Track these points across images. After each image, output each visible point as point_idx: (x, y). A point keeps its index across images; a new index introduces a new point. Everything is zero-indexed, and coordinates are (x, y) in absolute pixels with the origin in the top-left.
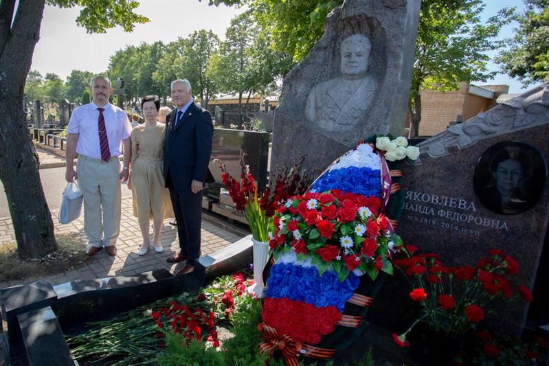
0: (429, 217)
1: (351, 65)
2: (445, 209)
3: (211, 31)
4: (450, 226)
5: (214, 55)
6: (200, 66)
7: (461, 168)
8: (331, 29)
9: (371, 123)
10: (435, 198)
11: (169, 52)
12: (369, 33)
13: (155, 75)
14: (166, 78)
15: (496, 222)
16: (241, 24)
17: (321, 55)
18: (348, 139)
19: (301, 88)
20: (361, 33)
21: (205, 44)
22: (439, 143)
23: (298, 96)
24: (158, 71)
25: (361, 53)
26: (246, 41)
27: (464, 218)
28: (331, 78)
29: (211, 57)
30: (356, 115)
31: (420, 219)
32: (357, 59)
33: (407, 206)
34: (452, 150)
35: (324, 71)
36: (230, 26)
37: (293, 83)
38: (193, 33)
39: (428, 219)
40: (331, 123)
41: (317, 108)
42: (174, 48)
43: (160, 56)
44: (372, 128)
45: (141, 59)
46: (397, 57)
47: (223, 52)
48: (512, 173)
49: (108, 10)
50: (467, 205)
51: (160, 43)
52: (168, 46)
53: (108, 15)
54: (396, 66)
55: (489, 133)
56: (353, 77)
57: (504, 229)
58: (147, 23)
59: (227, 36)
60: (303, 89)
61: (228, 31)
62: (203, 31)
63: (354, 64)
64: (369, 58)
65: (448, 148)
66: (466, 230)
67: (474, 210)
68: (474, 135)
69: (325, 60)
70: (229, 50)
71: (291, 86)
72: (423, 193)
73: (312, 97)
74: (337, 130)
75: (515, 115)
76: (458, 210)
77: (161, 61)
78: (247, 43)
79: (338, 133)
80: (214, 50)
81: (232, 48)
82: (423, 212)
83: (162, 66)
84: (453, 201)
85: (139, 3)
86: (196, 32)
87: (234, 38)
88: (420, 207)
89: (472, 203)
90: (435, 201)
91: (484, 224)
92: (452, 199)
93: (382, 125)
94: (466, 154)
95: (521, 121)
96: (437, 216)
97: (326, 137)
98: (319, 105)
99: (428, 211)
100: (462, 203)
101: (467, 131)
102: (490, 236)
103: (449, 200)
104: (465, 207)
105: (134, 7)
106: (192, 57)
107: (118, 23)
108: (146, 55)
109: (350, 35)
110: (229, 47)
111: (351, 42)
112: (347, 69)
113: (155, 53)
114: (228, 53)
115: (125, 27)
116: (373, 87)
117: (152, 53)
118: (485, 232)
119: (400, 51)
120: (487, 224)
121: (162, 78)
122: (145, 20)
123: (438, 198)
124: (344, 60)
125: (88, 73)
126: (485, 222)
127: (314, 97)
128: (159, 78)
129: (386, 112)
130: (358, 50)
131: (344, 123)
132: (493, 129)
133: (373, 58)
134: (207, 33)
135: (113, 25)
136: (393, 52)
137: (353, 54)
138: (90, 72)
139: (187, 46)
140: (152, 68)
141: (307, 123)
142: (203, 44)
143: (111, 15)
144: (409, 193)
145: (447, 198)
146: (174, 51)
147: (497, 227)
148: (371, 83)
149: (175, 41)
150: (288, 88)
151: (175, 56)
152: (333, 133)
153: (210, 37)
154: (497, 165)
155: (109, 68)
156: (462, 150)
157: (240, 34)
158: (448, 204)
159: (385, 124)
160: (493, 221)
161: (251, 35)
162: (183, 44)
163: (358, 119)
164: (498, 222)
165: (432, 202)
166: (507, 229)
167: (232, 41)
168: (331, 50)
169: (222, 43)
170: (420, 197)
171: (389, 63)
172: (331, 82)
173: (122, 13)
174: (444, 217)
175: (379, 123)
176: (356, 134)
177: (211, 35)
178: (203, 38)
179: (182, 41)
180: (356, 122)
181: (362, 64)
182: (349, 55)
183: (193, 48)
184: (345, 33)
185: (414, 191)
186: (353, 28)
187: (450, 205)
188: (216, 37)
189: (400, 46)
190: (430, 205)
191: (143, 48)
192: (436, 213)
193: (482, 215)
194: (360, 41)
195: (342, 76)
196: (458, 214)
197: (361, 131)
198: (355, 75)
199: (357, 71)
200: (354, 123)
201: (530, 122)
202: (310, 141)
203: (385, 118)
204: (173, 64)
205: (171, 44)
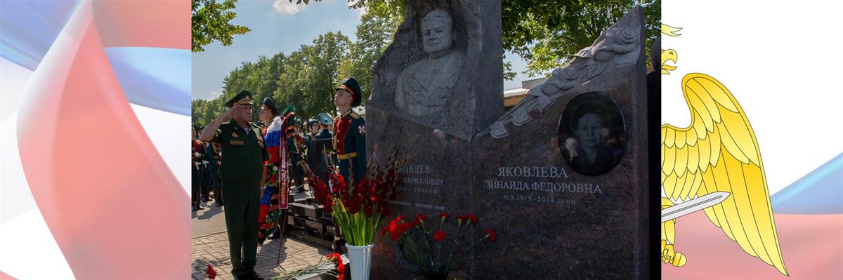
0: (524, 193)
1: (431, 42)
2: (538, 180)
3: (339, 33)
4: (546, 200)
5: (345, 61)
6: (331, 76)
7: (545, 132)
8: (410, 9)
9: (456, 100)
10: (527, 170)
11: (292, 64)
12: (448, 6)
13: (277, 93)
14: (290, 96)
15: (588, 186)
16: (374, 19)
17: (405, 37)
18: (436, 121)
19: (390, 75)
20: (441, 8)
21: (334, 49)
22: (522, 109)
23: (387, 84)
24: (280, 89)
25: (441, 29)
26: (382, 39)
27: (557, 187)
28: (420, 59)
29: (342, 64)
30: (444, 94)
31: (516, 197)
32: (437, 35)
33: (501, 185)
34: (534, 114)
35: (412, 54)
36: (361, 23)
37: (381, 71)
38: (318, 38)
39: (524, 196)
40: (419, 107)
41: (405, 94)
42: (297, 60)
43: (282, 71)
44: (459, 105)
45: (260, 76)
46: (475, 26)
47: (356, 56)
48: (592, 128)
49: (202, 26)
50: (559, 172)
51: (281, 56)
52: (291, 57)
53: (203, 31)
54: (475, 36)
55: (566, 90)
56: (437, 55)
57: (597, 193)
58: (247, 33)
59: (359, 37)
60: (392, 76)
61: (359, 29)
62: (330, 34)
63: (434, 41)
64: (451, 32)
65: (530, 112)
66: (562, 201)
67: (566, 176)
68: (553, 94)
69: (411, 43)
70: (364, 52)
71: (379, 75)
72: (515, 166)
73: (400, 83)
74: (425, 114)
75: (586, 66)
76: (551, 180)
77: (283, 76)
78: (384, 41)
79: (426, 116)
80: (345, 55)
81: (367, 49)
82: (518, 188)
83: (284, 83)
84: (545, 170)
85: (235, 14)
86: (321, 36)
87: (368, 38)
88: (514, 184)
89: (563, 169)
90: (527, 174)
91: (578, 191)
92: (542, 168)
93: (467, 101)
94: (548, 115)
95: (594, 71)
96: (531, 191)
97: (415, 123)
98: (406, 89)
99: (523, 186)
100: (553, 171)
101: (545, 91)
102: (587, 203)
103: (540, 169)
104: (557, 174)
105: (231, 18)
106: (319, 67)
107: (215, 37)
108: (266, 71)
109: (430, 11)
110: (363, 48)
111: (429, 19)
112: (429, 47)
113: (276, 67)
114: (362, 57)
115: (223, 41)
116: (460, 62)
117: (272, 68)
118: (581, 199)
119: (477, 19)
120: (580, 190)
121: (285, 97)
122: (244, 30)
123: (529, 170)
124: (425, 38)
125: (201, 101)
126: (578, 188)
127: (401, 83)
128: (282, 97)
129: (469, 86)
130: (437, 26)
131: (432, 104)
132: (569, 84)
133: (458, 31)
134: (335, 35)
135: (209, 41)
136: (471, 22)
137: (432, 31)
138: (203, 100)
139: (312, 55)
140: (273, 86)
141: (396, 112)
142: (332, 50)
143: (206, 30)
144: (502, 170)
145: (538, 168)
146: (297, 62)
147: (591, 192)
148: (458, 58)
149: (297, 51)
150: (377, 77)
151: (299, 69)
152: (422, 117)
153: (339, 41)
154: (577, 122)
155: (224, 92)
156: (543, 113)
157: (374, 32)
158: (540, 175)
159: (470, 99)
160: (586, 185)
161: (389, 31)
162: (307, 53)
163: (446, 99)
164: (591, 185)
165: (525, 175)
166: (601, 192)
167: (365, 41)
168: (416, 31)
169: (353, 46)
170: (512, 172)
171: (470, 34)
172: (417, 64)
173: (218, 26)
174: (538, 190)
175: (464, 98)
176: (444, 114)
177: (340, 37)
178: (331, 43)
179: (306, 50)
180: (444, 102)
181: (444, 40)
182: (429, 33)
183: (320, 56)
184: (426, 11)
185: (506, 166)
186: (431, 4)
187: (543, 176)
188: (346, 39)
189: (476, 14)
190: (523, 179)
191: (262, 65)
192: (530, 187)
193: (574, 180)
194: (438, 17)
195: (428, 56)
196: (552, 184)
197: (448, 111)
198: (437, 52)
199: (439, 47)
200: (442, 103)
201: (601, 71)
202: (401, 130)
203: (470, 92)
204: (297, 78)
205: (295, 54)
